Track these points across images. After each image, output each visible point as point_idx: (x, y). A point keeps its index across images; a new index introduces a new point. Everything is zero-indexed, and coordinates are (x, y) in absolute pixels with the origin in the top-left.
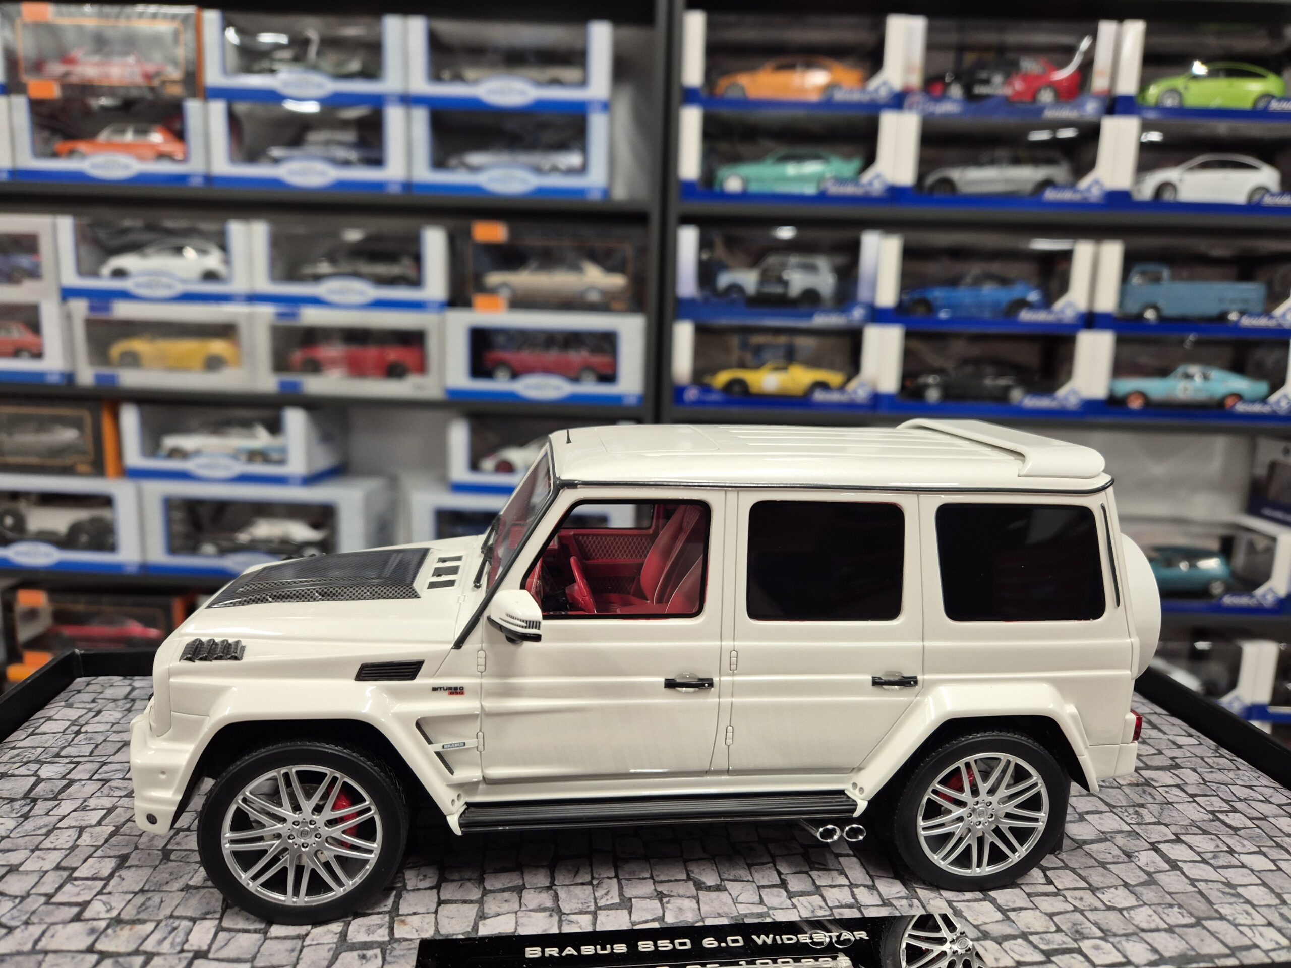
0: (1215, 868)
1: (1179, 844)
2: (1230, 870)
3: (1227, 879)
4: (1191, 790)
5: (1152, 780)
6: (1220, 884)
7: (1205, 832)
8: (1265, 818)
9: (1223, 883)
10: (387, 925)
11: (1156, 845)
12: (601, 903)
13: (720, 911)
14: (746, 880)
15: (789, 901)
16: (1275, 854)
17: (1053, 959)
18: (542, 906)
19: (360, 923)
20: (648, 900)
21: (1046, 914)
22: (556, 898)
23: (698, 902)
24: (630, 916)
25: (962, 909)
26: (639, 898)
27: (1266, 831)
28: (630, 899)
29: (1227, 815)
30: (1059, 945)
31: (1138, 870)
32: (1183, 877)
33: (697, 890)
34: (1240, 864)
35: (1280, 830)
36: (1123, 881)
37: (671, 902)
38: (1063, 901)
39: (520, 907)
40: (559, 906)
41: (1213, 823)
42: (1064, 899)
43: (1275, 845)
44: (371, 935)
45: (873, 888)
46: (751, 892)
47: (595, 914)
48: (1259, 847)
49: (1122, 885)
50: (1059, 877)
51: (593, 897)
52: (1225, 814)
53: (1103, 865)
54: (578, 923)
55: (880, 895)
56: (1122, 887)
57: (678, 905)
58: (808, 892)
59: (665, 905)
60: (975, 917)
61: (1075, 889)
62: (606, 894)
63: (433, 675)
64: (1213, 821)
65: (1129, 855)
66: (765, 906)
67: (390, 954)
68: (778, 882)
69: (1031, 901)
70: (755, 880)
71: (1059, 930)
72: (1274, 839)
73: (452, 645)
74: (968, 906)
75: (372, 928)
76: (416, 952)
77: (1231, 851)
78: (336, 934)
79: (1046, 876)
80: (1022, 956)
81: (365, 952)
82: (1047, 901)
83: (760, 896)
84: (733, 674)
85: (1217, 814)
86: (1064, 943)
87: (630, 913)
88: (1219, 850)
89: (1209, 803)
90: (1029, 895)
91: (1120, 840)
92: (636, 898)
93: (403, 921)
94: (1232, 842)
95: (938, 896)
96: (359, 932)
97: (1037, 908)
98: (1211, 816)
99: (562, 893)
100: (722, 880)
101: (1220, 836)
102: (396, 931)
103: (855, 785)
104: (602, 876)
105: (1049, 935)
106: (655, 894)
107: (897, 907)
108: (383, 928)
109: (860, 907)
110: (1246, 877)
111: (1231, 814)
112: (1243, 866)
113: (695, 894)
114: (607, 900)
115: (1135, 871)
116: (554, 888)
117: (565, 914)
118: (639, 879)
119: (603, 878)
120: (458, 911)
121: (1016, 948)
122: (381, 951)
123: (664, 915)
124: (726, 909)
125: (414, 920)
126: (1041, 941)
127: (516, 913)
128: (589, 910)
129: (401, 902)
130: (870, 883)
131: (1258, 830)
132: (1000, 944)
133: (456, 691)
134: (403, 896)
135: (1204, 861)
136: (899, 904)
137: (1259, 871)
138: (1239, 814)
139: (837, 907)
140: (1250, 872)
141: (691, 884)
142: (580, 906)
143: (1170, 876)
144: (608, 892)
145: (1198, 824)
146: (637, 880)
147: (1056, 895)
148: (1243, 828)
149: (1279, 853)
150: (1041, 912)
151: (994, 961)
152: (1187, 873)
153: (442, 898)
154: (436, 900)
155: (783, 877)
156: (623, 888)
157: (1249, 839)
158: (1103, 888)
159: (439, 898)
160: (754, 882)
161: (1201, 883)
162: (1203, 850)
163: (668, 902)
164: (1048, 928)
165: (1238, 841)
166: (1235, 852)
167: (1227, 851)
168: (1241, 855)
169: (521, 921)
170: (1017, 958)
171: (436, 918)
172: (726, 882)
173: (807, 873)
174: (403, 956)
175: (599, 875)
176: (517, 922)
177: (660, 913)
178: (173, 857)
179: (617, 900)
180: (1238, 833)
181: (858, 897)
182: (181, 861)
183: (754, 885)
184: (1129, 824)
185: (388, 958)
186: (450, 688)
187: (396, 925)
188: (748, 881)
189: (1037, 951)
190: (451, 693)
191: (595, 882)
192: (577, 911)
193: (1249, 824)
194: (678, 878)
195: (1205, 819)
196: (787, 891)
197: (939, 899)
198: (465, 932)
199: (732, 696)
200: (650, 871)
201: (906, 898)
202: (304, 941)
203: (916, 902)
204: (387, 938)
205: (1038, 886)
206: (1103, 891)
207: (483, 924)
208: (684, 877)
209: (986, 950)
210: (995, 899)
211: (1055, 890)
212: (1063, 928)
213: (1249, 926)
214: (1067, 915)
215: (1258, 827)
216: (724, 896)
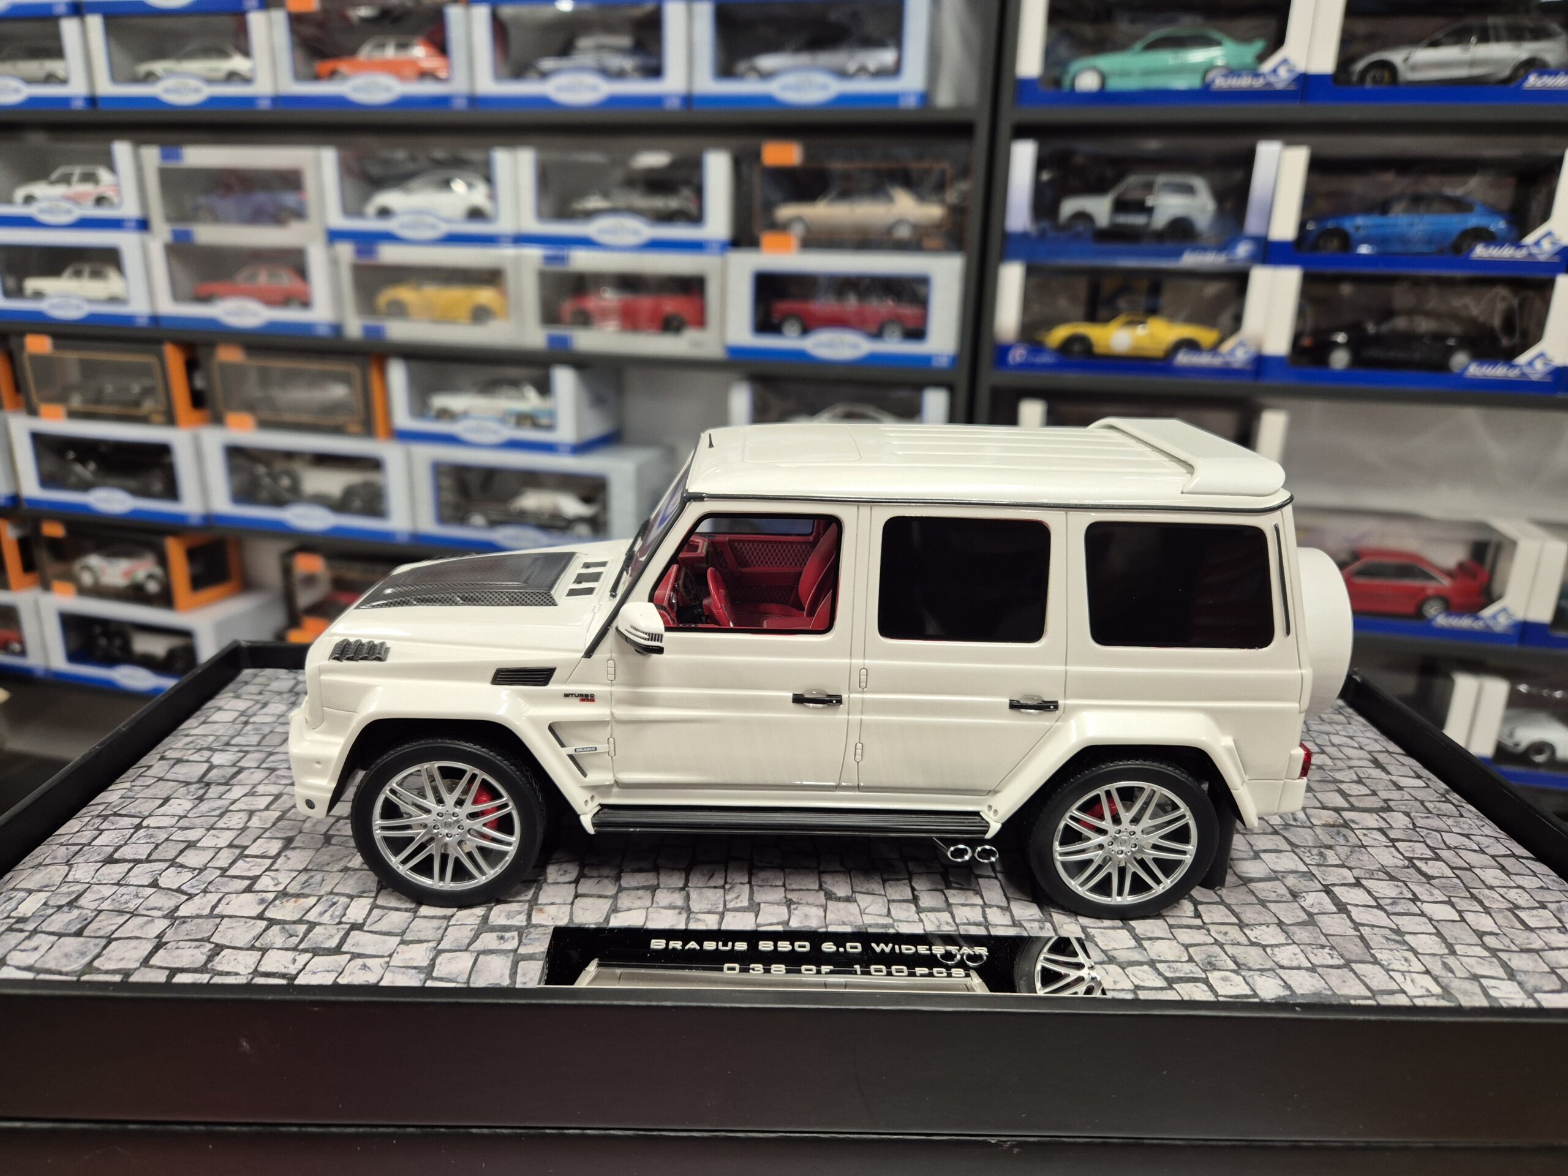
0: (1388, 914)
1: (1357, 888)
2: (1405, 917)
3: (1397, 925)
4: (1393, 834)
5: (1353, 821)
6: (1387, 930)
7: (1392, 878)
8: (1470, 868)
9: (1391, 929)
11: (1330, 887)
12: (730, 906)
13: (845, 920)
15: (917, 916)
16: (1465, 905)
17: (1174, 986)
18: (673, 905)
19: (501, 909)
20: (776, 906)
21: (1183, 945)
22: (688, 898)
23: (825, 911)
25: (1096, 935)
26: (768, 903)
27: (1465, 882)
28: (759, 904)
29: (1426, 863)
30: (1186, 973)
31: (1300, 910)
32: (1348, 920)
33: (827, 899)
34: (1419, 912)
35: (1483, 882)
36: (1279, 919)
37: (799, 908)
38: (1205, 935)
39: (652, 904)
40: (688, 906)
41: (1406, 870)
43: (1469, 896)
45: (1007, 909)
46: (880, 905)
47: (722, 915)
48: (1449, 897)
49: (1276, 924)
50: (1210, 911)
51: (723, 899)
52: (1424, 861)
53: (1263, 903)
54: (705, 921)
55: (1012, 916)
56: (1275, 925)
57: (805, 912)
58: (938, 909)
59: (792, 911)
60: (1106, 943)
61: (1222, 924)
62: (737, 898)
63: (565, 682)
64: (1408, 867)
65: (1295, 895)
66: (892, 918)
67: (526, 936)
68: (910, 897)
69: (1171, 933)
70: (887, 895)
71: (1191, 960)
72: (1471, 890)
73: (583, 654)
74: (1102, 933)
75: (512, 914)
76: (550, 936)
77: (1415, 899)
78: (479, 917)
79: (1196, 909)
80: (1143, 981)
81: (503, 934)
82: (1187, 933)
83: (889, 909)
84: (863, 692)
85: (1415, 861)
86: (1192, 972)
87: (757, 916)
88: (1401, 896)
89: (1410, 849)
90: (1171, 927)
91: (1291, 881)
93: (541, 910)
94: (1421, 891)
97: (1175, 938)
98: (1406, 863)
99: (694, 895)
100: (853, 892)
101: (1409, 884)
102: (533, 918)
103: (990, 807)
104: (735, 881)
105: (1179, 964)
106: (785, 900)
107: (1027, 928)
108: (522, 915)
110: (1420, 925)
111: (1430, 863)
112: (1422, 914)
113: (824, 903)
114: (737, 903)
115: (1296, 911)
116: (687, 889)
117: (693, 912)
118: (771, 886)
119: (736, 883)
120: (593, 903)
121: (1139, 974)
122: (519, 934)
123: (789, 920)
124: (852, 919)
125: (551, 910)
126: (1168, 969)
127: (647, 909)
128: (717, 910)
129: (541, 893)
130: (1004, 904)
131: (1457, 881)
132: (1123, 969)
133: (587, 698)
134: (544, 888)
135: (1379, 907)
136: (1030, 925)
137: (1438, 921)
138: (1442, 863)
139: (965, 924)
140: (1427, 921)
141: (822, 894)
142: (710, 907)
143: (1333, 918)
144: (739, 896)
145: (1388, 869)
146: (769, 888)
147: (1199, 928)
148: (1439, 877)
149: (1470, 905)
150: (1178, 942)
151: (1112, 983)
152: (1354, 918)
153: (580, 892)
154: (573, 893)
155: (916, 893)
156: (753, 893)
157: (1441, 889)
158: (1253, 925)
159: (576, 892)
160: (885, 896)
161: (1366, 928)
162: (1383, 896)
163: (796, 909)
164: (1180, 958)
165: (1427, 890)
166: (1419, 900)
167: (1410, 899)
168: (1425, 904)
169: (650, 916)
170: (1137, 982)
171: (572, 909)
172: (857, 894)
173: (942, 891)
174: (538, 939)
175: (733, 880)
176: (646, 917)
177: (786, 918)
178: (333, 841)
179: (746, 904)
180: (1432, 882)
181: (988, 916)
182: (340, 845)
183: (885, 899)
184: (1306, 865)
185: (524, 940)
186: (581, 695)
187: (534, 913)
188: (880, 895)
189: (1161, 977)
190: (583, 700)
191: (727, 887)
192: (706, 910)
193: (1449, 872)
194: (810, 888)
195: (1399, 865)
196: (917, 906)
199: (862, 713)
200: (783, 880)
201: (1039, 921)
202: (449, 921)
203: (1048, 925)
204: (525, 923)
205: (1184, 919)
206: (1252, 927)
207: (615, 917)
208: (817, 887)
209: (1107, 973)
210: (1134, 928)
212: (1196, 959)
213: (1403, 973)
214: (1204, 948)
215: (1458, 877)
216: (853, 907)
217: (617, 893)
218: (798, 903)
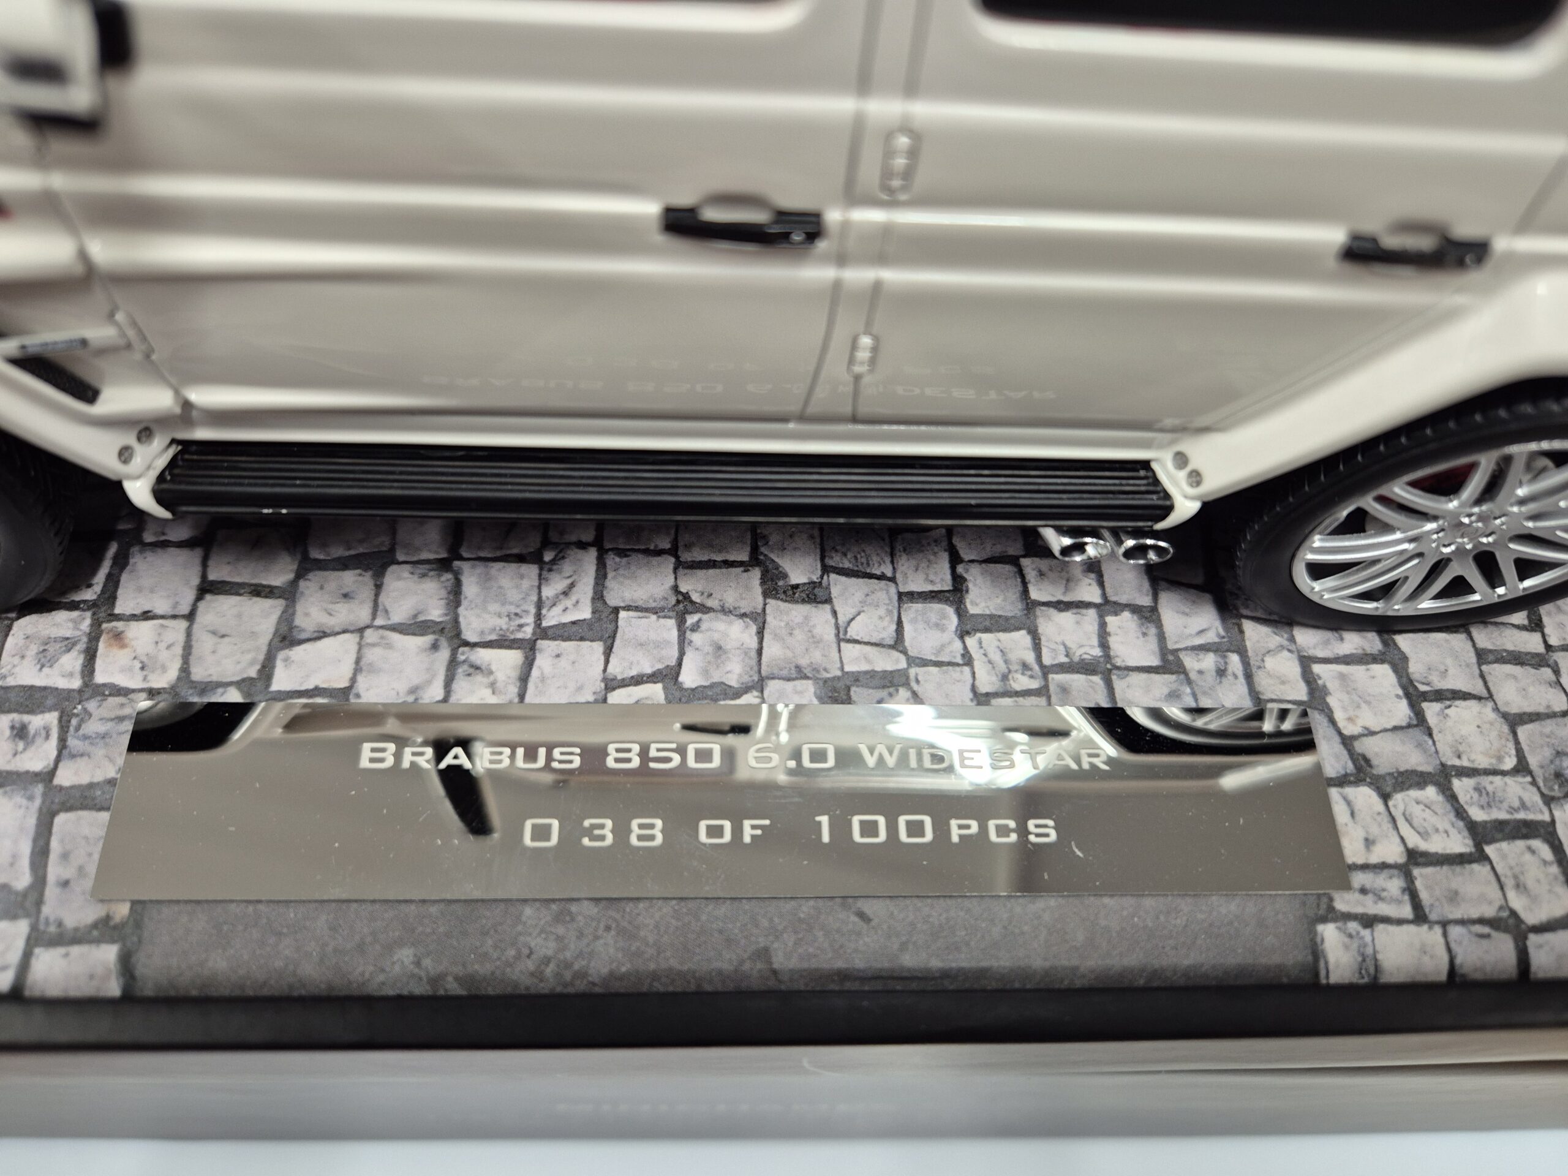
10: (82, 646)
12: (553, 618)
13: (804, 662)
14: (878, 572)
15: (958, 645)
17: (1489, 850)
18: (421, 618)
19: (30, 631)
21: (1505, 716)
22: (455, 595)
23: (760, 633)
24: (607, 662)
25: (1329, 685)
28: (616, 610)
30: (1512, 810)
33: (766, 594)
39: (374, 616)
40: (456, 621)
42: (1553, 678)
44: (46, 670)
45: (1149, 615)
46: (882, 611)
47: (529, 649)
51: (535, 598)
54: (491, 673)
55: (1162, 637)
57: (716, 636)
59: (688, 634)
60: (1351, 713)
62: (565, 593)
66: (904, 652)
67: (78, 728)
68: (947, 585)
69: (1482, 676)
70: (899, 576)
71: (1522, 768)
74: (1342, 677)
75: (52, 649)
80: (1424, 835)
81: (26, 718)
82: (1515, 678)
83: (900, 623)
86: (1523, 806)
87: (608, 652)
90: (1482, 656)
92: (628, 608)
93: (118, 637)
95: (1286, 643)
96: (23, 657)
97: (1491, 696)
99: (471, 587)
100: (826, 569)
102: (99, 664)
105: (1497, 780)
106: (673, 600)
108: (74, 653)
109: (1110, 671)
113: (760, 607)
114: (565, 610)
117: (466, 644)
118: (647, 552)
120: (239, 616)
121: (1417, 811)
122: (60, 720)
123: (680, 664)
124: (817, 656)
125: (141, 634)
126: (1476, 796)
128: (520, 636)
129: (124, 577)
130: (1146, 601)
132: (1385, 797)
134: (132, 561)
139: (1062, 668)
141: (756, 574)
142: (503, 623)
144: (572, 586)
147: (1538, 661)
150: (1496, 709)
151: (1360, 845)
153: (212, 576)
154: (196, 581)
155: (960, 569)
156: (605, 576)
159: (204, 576)
160: (893, 579)
163: (696, 628)
164: (1500, 759)
170: (1414, 841)
171: (189, 634)
172: (833, 576)
173: (1014, 561)
174: (104, 736)
176: (358, 661)
177: (671, 655)
179: (585, 613)
181: (1113, 641)
183: (893, 590)
185: (73, 742)
187: (101, 645)
188: (881, 577)
189: (1461, 824)
192: (493, 637)
194: (731, 558)
196: (961, 612)
197: (1286, 653)
198: (244, 680)
200: (673, 532)
203: (1234, 659)
204: (76, 683)
207: (286, 660)
208: (744, 556)
209: (1353, 814)
210: (1405, 659)
211: (1541, 649)
212: (1533, 761)
214: (1549, 726)
216: (820, 618)
217: (294, 583)
218: (704, 609)
